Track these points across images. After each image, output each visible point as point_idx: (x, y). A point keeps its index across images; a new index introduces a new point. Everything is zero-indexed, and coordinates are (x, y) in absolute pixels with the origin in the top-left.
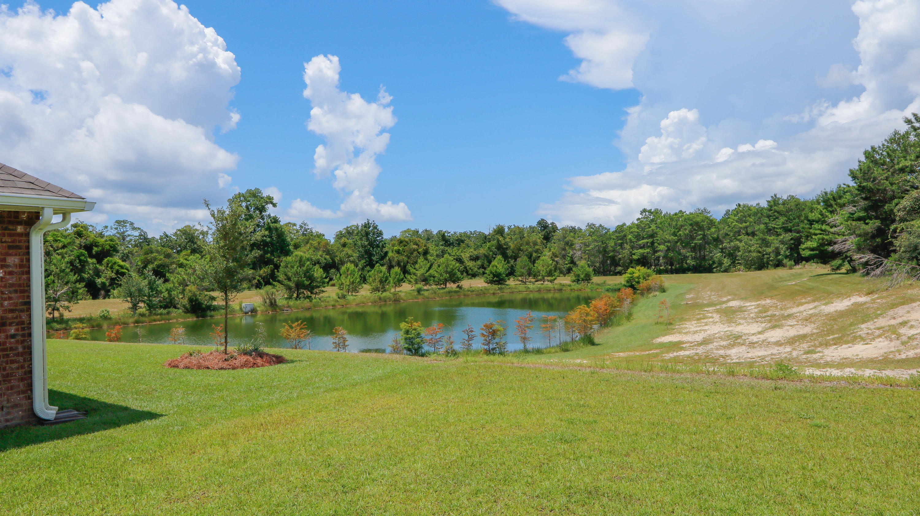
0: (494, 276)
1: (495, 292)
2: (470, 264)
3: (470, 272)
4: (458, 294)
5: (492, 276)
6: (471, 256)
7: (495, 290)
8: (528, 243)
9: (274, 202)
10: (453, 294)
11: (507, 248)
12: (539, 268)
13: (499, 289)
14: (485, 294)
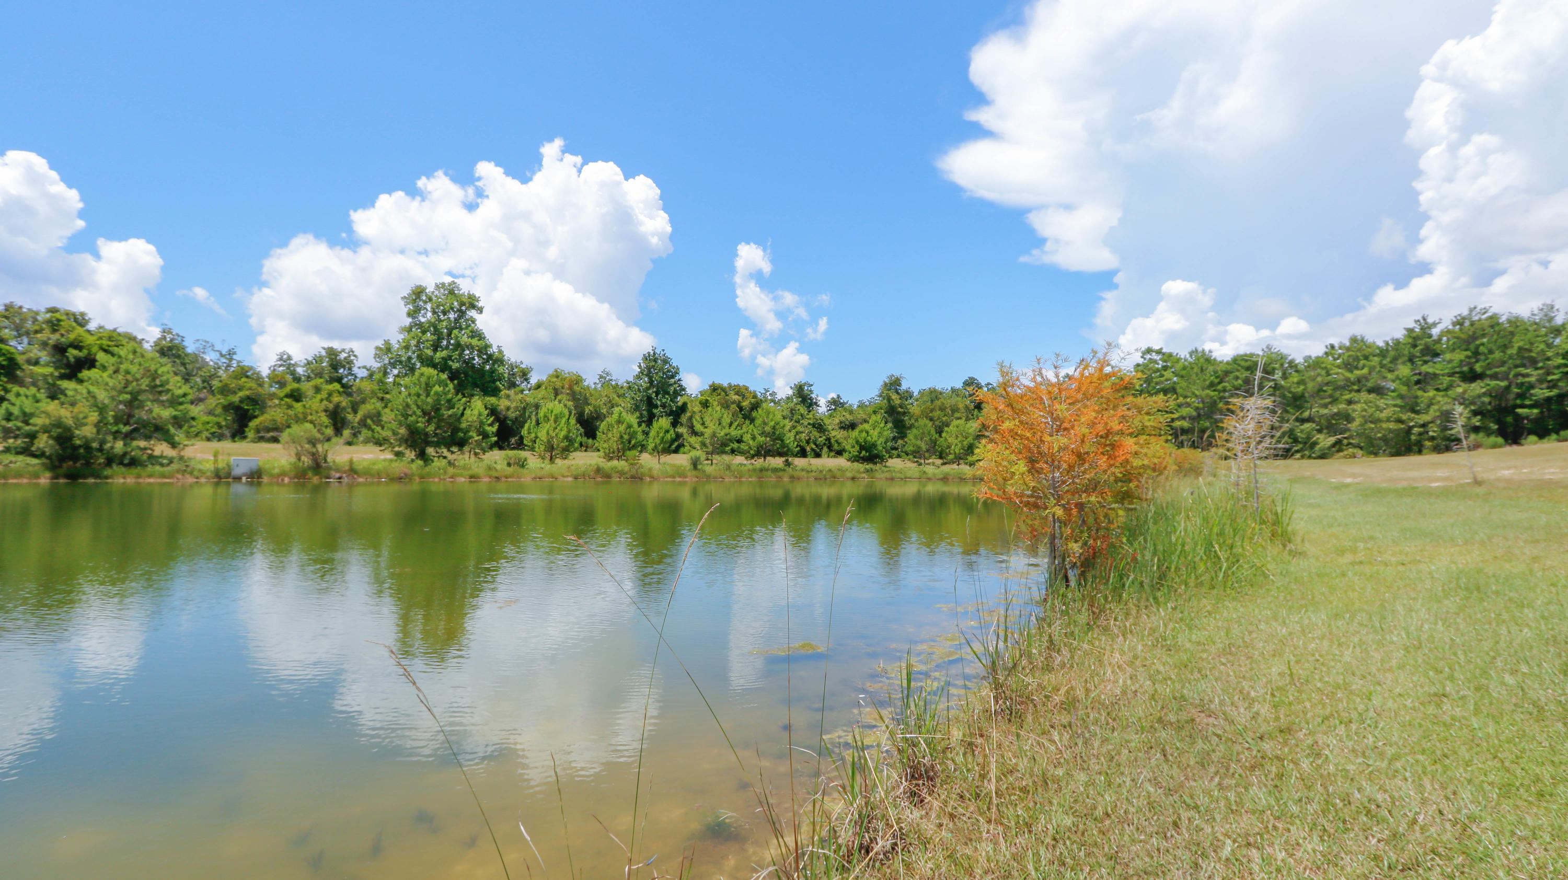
0: (862, 448)
1: (858, 475)
2: (837, 434)
3: (836, 447)
4: (780, 474)
5: (857, 448)
6: (841, 422)
7: (859, 472)
8: (942, 409)
9: (480, 304)
10: (769, 473)
11: (904, 413)
12: (950, 440)
13: (867, 471)
14: (835, 477)
